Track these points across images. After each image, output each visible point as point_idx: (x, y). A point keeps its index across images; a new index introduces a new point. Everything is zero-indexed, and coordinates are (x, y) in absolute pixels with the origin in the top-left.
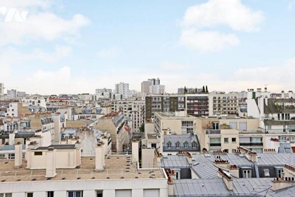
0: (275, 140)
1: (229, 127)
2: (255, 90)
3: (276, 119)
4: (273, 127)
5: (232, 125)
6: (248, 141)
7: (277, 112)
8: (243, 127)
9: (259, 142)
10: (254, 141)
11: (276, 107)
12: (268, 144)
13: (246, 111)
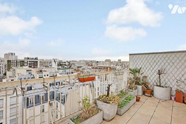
0: (61, 74)
1: (46, 71)
2: (55, 59)
3: (61, 68)
4: (60, 70)
5: (47, 70)
6: (52, 75)
7: (61, 66)
8: (51, 71)
9: (56, 75)
10: (54, 75)
11: (61, 64)
12: (58, 75)
13: (51, 66)
